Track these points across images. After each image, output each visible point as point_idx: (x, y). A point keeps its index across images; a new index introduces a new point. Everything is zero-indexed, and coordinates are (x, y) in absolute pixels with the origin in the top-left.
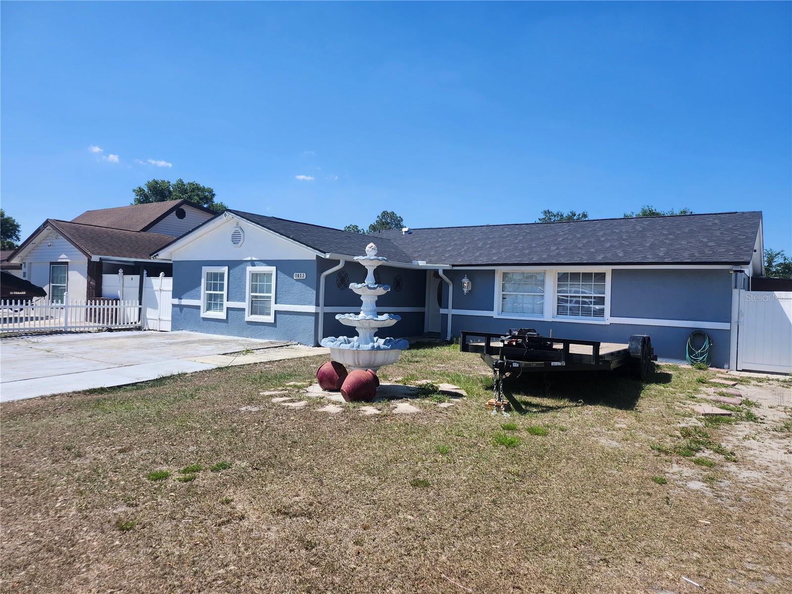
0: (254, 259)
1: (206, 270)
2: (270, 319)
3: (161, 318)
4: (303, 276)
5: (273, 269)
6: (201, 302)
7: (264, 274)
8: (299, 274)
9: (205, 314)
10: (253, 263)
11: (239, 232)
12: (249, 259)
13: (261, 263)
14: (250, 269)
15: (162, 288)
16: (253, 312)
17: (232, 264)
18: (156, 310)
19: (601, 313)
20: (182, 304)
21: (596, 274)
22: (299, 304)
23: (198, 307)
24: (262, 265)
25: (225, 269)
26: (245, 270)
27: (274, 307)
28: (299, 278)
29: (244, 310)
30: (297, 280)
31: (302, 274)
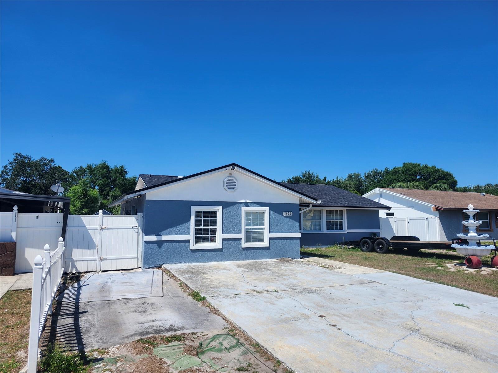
0: (248, 201)
1: (194, 209)
2: (266, 243)
3: (103, 257)
4: (290, 214)
5: (267, 209)
6: (191, 237)
7: (257, 212)
8: (288, 212)
9: (193, 246)
10: (247, 204)
11: (234, 181)
12: (243, 201)
13: (255, 205)
14: (244, 209)
16: (247, 241)
17: (225, 205)
20: (163, 239)
22: (288, 233)
23: (188, 241)
24: (255, 206)
25: (219, 209)
26: (241, 210)
27: (267, 235)
28: (288, 215)
29: (240, 239)
30: (285, 217)
31: (290, 212)
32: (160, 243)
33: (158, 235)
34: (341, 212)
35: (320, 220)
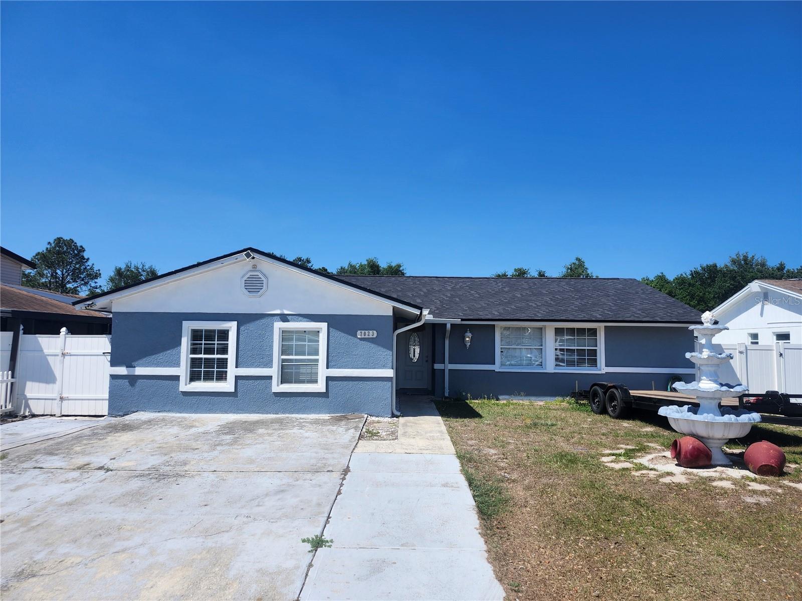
0: (286, 312)
1: (188, 327)
2: (320, 387)
3: (64, 395)
4: (373, 334)
5: (324, 326)
6: (182, 370)
7: (305, 332)
8: (367, 332)
9: (185, 386)
10: (284, 318)
11: (260, 278)
12: (278, 312)
13: (300, 318)
14: (278, 325)
15: (66, 351)
16: (284, 380)
17: (243, 319)
18: (51, 386)
19: (593, 363)
20: (137, 373)
21: (589, 330)
22: (366, 368)
23: (176, 378)
24: (300, 321)
25: (232, 326)
26: (273, 327)
27: (323, 372)
28: (367, 336)
29: (270, 378)
30: (361, 339)
31: (371, 332)
32: (133, 379)
33: (129, 366)
34: (593, 332)
35: (541, 347)
